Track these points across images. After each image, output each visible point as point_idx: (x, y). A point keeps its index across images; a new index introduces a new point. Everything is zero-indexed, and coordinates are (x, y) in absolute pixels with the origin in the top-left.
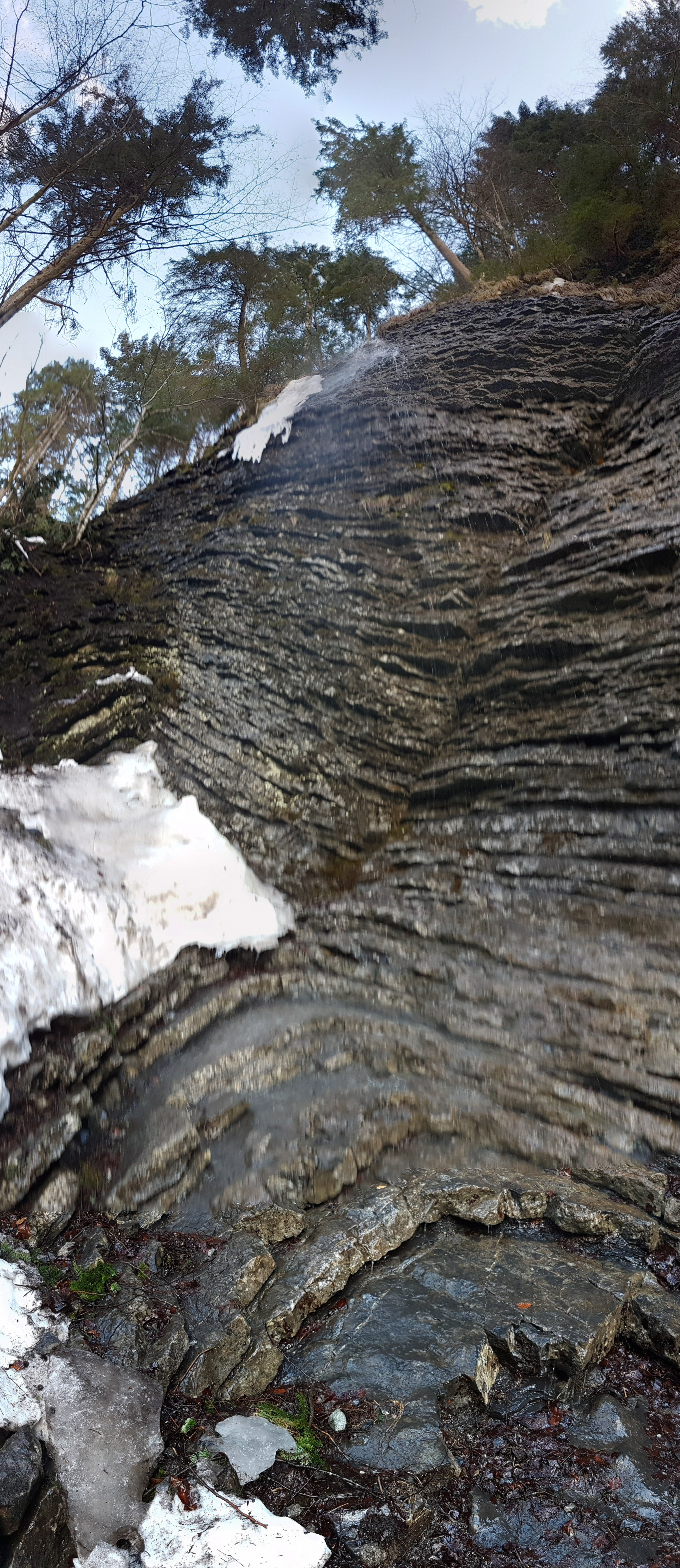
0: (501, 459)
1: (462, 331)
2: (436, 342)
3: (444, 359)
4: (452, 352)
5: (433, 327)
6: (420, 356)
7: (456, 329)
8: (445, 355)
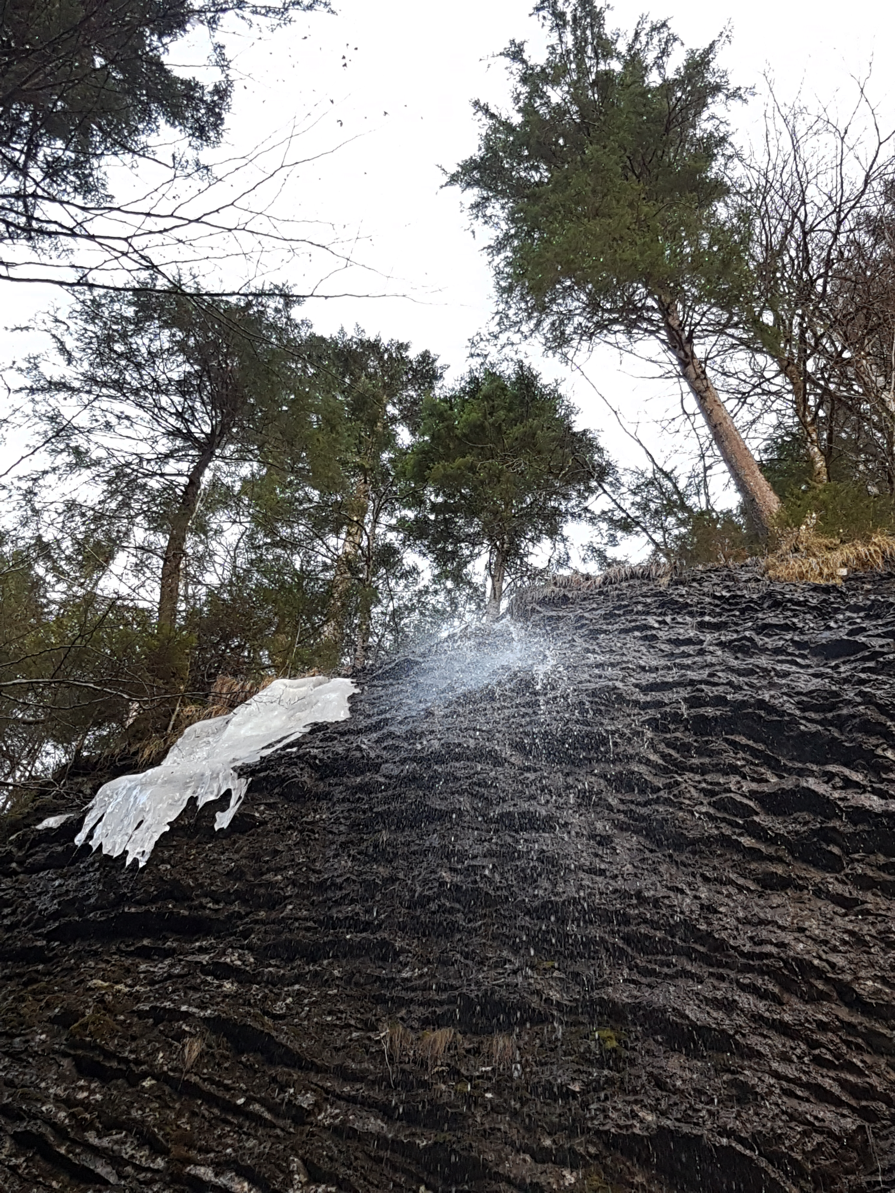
0: (763, 995)
1: (721, 644)
2: (650, 660)
3: (659, 704)
4: (684, 693)
5: (652, 621)
6: (603, 683)
7: (708, 637)
8: (666, 696)
